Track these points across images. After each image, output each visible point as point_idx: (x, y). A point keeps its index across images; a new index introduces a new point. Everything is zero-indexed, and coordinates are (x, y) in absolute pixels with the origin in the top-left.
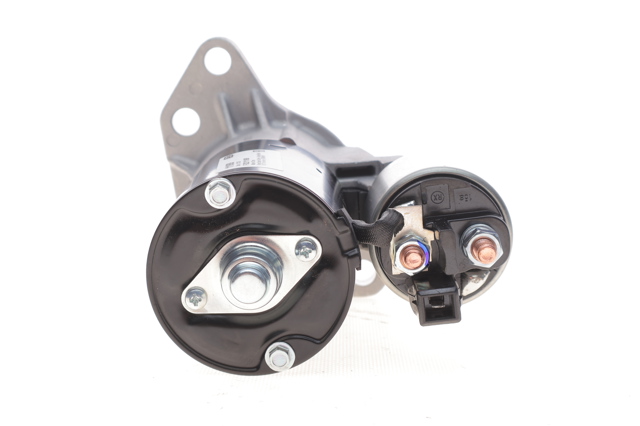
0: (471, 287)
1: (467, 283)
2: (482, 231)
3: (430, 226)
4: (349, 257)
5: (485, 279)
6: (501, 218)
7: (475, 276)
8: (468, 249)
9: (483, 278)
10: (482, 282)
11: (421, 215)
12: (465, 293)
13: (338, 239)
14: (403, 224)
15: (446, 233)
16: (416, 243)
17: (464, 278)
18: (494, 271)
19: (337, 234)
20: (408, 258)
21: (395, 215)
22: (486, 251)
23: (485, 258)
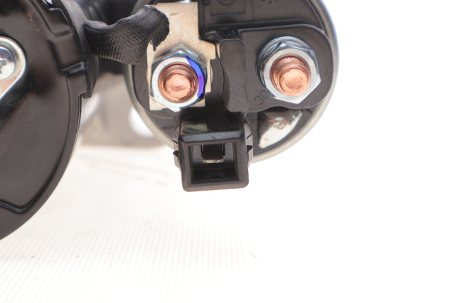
0: (272, 134)
1: (267, 127)
2: (290, 47)
3: (211, 38)
4: (70, 76)
5: (294, 124)
6: (323, 32)
7: (279, 119)
8: (266, 73)
9: (290, 121)
10: (288, 128)
11: (196, 18)
12: (264, 143)
13: (52, 46)
14: (167, 31)
15: (230, 44)
16: (185, 61)
17: (262, 121)
18: (308, 110)
19: (51, 37)
20: (169, 83)
21: (154, 14)
22: (293, 75)
23: (291, 86)
